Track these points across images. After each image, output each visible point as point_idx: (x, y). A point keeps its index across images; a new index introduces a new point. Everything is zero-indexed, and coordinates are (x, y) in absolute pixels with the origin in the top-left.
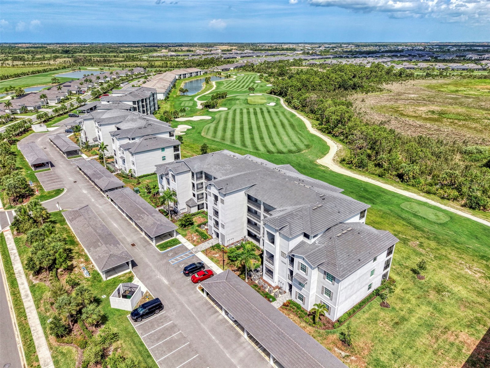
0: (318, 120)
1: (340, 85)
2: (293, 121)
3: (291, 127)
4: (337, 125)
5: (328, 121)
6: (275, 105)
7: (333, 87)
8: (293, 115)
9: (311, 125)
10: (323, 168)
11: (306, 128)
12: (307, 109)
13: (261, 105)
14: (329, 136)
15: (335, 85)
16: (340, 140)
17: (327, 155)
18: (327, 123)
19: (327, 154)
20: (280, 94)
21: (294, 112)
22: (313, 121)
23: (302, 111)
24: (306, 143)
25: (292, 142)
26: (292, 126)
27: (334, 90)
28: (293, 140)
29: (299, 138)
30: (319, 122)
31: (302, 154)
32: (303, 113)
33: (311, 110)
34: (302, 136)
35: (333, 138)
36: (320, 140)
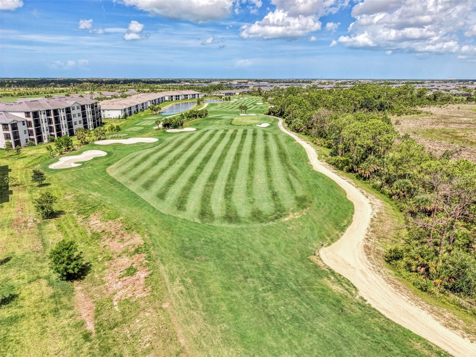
0: (329, 148)
1: (362, 105)
2: (286, 149)
3: (280, 157)
4: (367, 157)
5: (347, 150)
6: (268, 127)
7: (353, 107)
8: (290, 140)
9: (316, 156)
10: (337, 288)
11: (308, 160)
12: (314, 131)
13: (248, 125)
14: (350, 177)
15: (356, 104)
16: (374, 187)
17: (348, 230)
18: (346, 152)
19: (346, 226)
20: (281, 114)
21: (293, 135)
22: (322, 148)
23: (306, 134)
24: (300, 193)
25: (271, 188)
26: (283, 156)
27: (355, 111)
28: (275, 183)
29: (288, 179)
30: (331, 150)
31: (284, 224)
32: (306, 137)
33: (320, 132)
34: (295, 174)
35: (360, 182)
36: (332, 187)
